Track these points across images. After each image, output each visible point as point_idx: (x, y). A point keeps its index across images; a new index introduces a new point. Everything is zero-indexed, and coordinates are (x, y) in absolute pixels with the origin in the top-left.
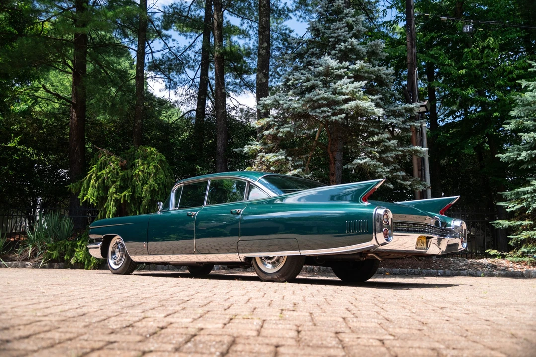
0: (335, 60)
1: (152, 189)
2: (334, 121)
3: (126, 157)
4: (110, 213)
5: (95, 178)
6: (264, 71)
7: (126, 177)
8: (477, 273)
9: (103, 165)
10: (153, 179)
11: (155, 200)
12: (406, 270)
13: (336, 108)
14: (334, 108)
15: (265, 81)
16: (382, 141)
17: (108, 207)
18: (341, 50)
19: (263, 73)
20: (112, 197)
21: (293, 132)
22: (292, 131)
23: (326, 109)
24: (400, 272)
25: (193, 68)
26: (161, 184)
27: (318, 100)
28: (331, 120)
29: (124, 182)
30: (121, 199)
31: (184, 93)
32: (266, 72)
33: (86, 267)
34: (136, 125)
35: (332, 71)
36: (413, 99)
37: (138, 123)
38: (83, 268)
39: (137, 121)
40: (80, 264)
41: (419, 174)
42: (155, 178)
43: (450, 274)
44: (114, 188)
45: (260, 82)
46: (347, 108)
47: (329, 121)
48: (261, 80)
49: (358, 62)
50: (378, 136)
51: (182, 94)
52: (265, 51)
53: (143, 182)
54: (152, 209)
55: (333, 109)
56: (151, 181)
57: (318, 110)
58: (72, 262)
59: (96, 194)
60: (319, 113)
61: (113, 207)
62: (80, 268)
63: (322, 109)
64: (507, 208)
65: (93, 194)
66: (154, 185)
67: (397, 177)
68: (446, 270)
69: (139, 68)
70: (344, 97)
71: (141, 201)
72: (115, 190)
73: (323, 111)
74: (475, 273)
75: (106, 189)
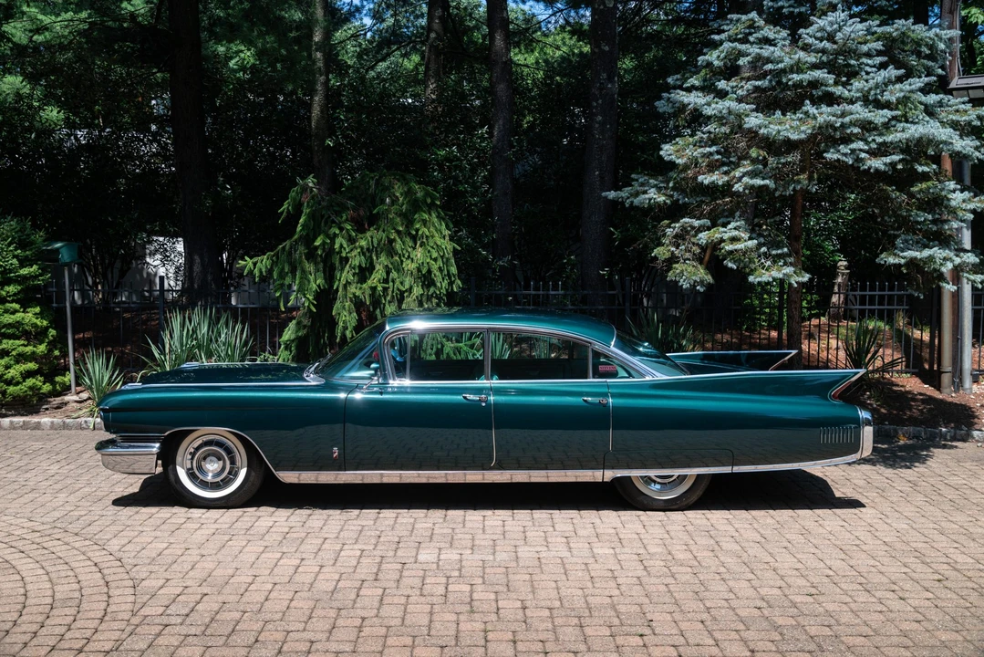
4: (345, 328)
10: (425, 249)
12: (937, 430)
13: (874, 141)
14: (870, 140)
15: (611, 6)
20: (345, 290)
23: (860, 145)
27: (843, 126)
28: (866, 167)
30: (364, 295)
34: (316, 87)
39: (318, 78)
44: (348, 272)
45: (602, 7)
47: (862, 168)
55: (867, 143)
56: (418, 253)
60: (845, 155)
61: (350, 313)
63: (854, 146)
65: (308, 286)
70: (888, 113)
72: (350, 276)
73: (853, 151)
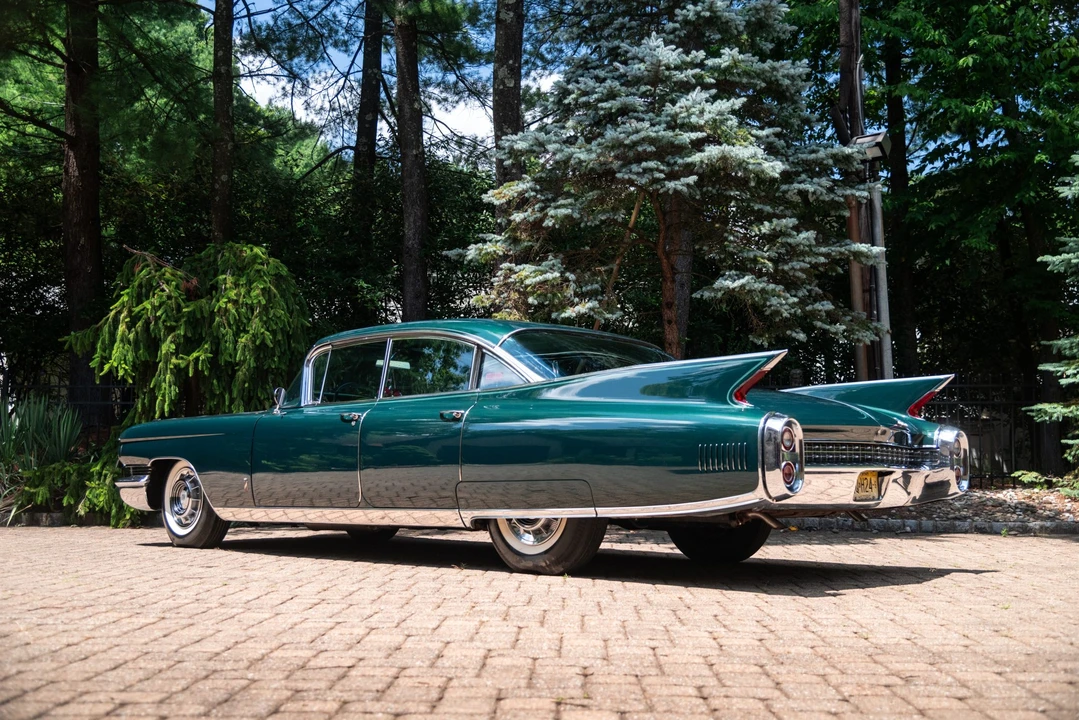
0: (674, 47)
1: (258, 343)
2: (671, 192)
3: (196, 268)
4: (164, 401)
5: (128, 320)
6: (511, 62)
7: (199, 316)
8: (991, 527)
9: (144, 290)
10: (261, 320)
11: (265, 367)
12: (834, 520)
13: (675, 163)
14: (672, 161)
15: (512, 85)
16: (782, 234)
17: (160, 387)
18: (686, 22)
19: (509, 66)
20: (167, 362)
21: (579, 216)
22: (576, 215)
23: (652, 164)
24: (820, 524)
25: (347, 46)
26: (279, 331)
27: (635, 144)
28: (664, 189)
29: (194, 328)
30: (187, 366)
31: (327, 106)
32: (514, 63)
33: (113, 522)
34: (217, 186)
35: (667, 73)
36: (851, 129)
37: (223, 182)
38: (107, 524)
39: (219, 177)
40: (98, 515)
41: (864, 299)
42: (265, 318)
43: (931, 529)
44: (171, 342)
45: (501, 87)
46: (702, 162)
48: (504, 84)
49: (726, 51)
50: (770, 221)
51: (322, 108)
52: (512, 14)
53: (238, 328)
54: (259, 390)
55: (668, 164)
56: (256, 325)
57: (635, 168)
58: (82, 510)
59: (130, 357)
60: (638, 174)
61: (170, 386)
62: (99, 525)
63: (644, 164)
64: (1061, 377)
65: (125, 356)
66: (263, 333)
67: (814, 314)
68: (924, 518)
69: (220, 53)
70: (694, 135)
71: (235, 372)
72: (173, 346)
73: (646, 170)
74: (987, 525)
75: (154, 344)
